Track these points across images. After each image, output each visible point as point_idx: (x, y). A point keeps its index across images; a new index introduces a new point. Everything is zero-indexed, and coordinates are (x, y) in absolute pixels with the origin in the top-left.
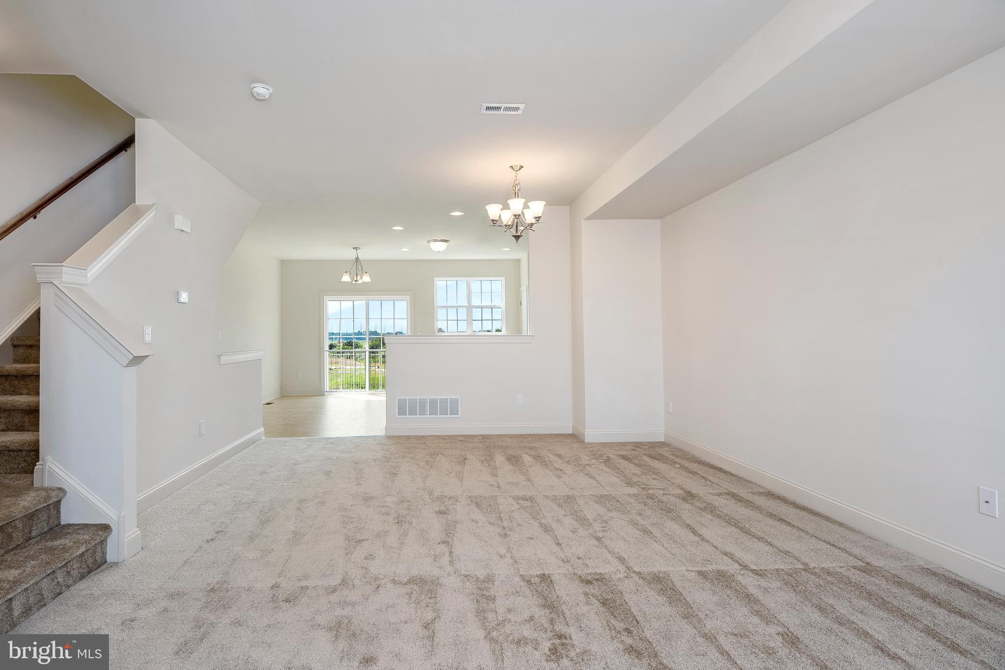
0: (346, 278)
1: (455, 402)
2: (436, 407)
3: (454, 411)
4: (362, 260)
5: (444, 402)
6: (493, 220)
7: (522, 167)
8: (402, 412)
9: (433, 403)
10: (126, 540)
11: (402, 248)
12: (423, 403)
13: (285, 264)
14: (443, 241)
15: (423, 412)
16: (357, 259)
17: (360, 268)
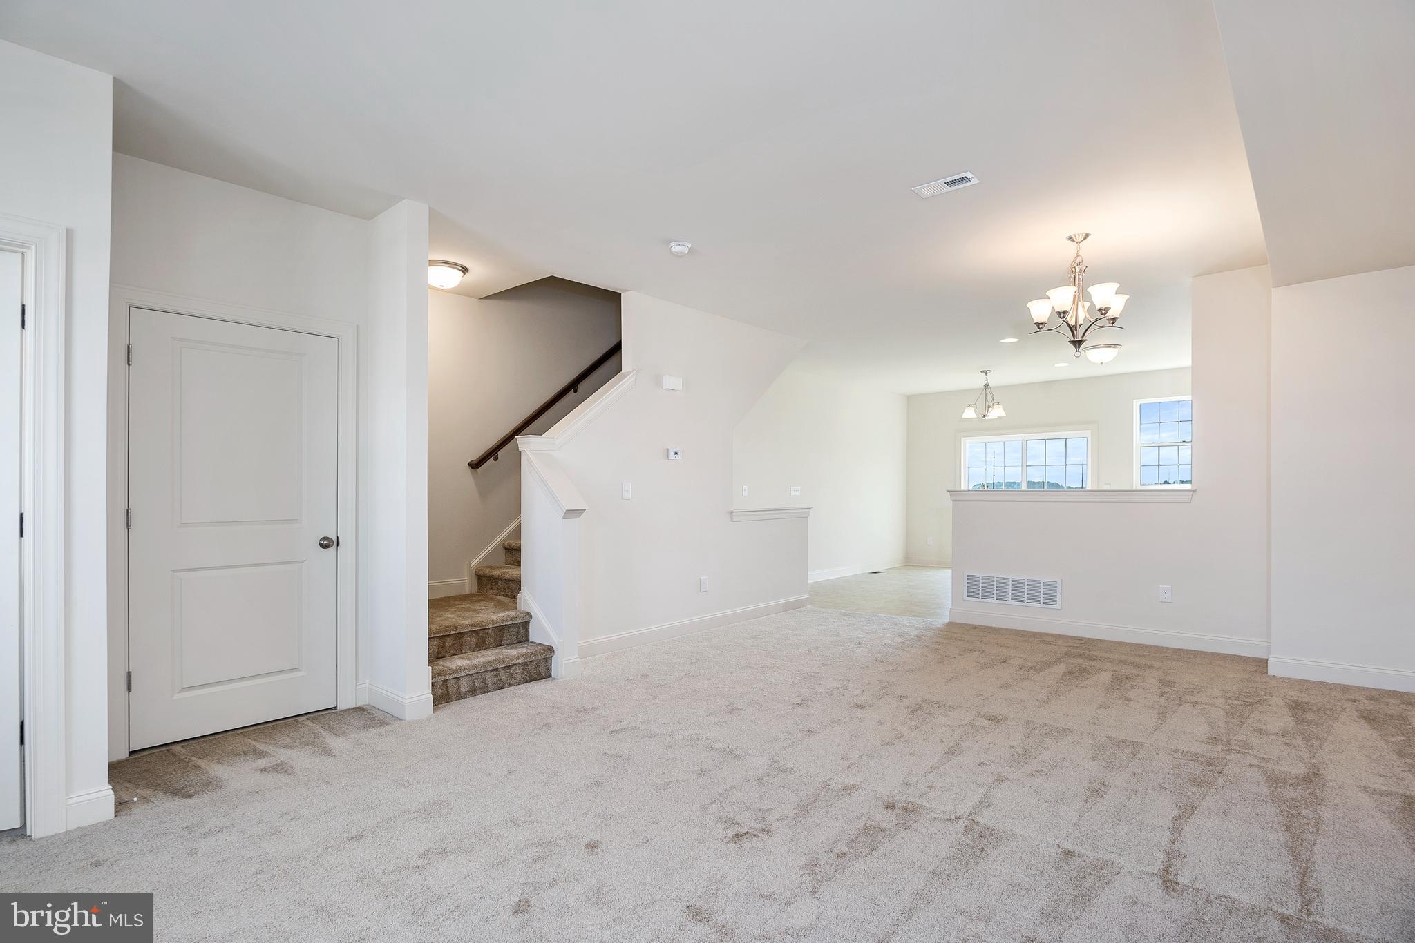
0: (969, 413)
1: (1050, 587)
2: (1018, 590)
3: (1050, 600)
4: (998, 387)
5: (1034, 585)
6: (1038, 324)
7: (1087, 236)
8: (972, 592)
9: (1017, 584)
10: (564, 662)
11: (1057, 363)
12: (1002, 583)
13: (912, 401)
14: (1109, 346)
15: (1002, 596)
16: (987, 386)
17: (990, 398)
